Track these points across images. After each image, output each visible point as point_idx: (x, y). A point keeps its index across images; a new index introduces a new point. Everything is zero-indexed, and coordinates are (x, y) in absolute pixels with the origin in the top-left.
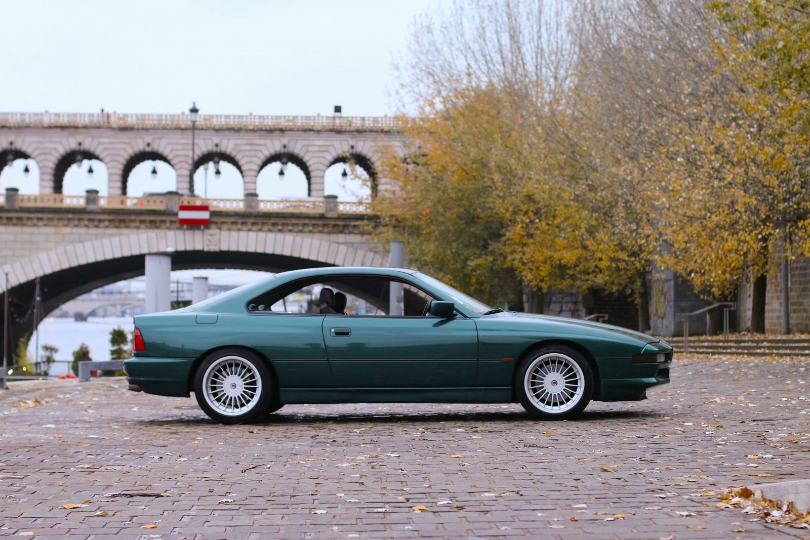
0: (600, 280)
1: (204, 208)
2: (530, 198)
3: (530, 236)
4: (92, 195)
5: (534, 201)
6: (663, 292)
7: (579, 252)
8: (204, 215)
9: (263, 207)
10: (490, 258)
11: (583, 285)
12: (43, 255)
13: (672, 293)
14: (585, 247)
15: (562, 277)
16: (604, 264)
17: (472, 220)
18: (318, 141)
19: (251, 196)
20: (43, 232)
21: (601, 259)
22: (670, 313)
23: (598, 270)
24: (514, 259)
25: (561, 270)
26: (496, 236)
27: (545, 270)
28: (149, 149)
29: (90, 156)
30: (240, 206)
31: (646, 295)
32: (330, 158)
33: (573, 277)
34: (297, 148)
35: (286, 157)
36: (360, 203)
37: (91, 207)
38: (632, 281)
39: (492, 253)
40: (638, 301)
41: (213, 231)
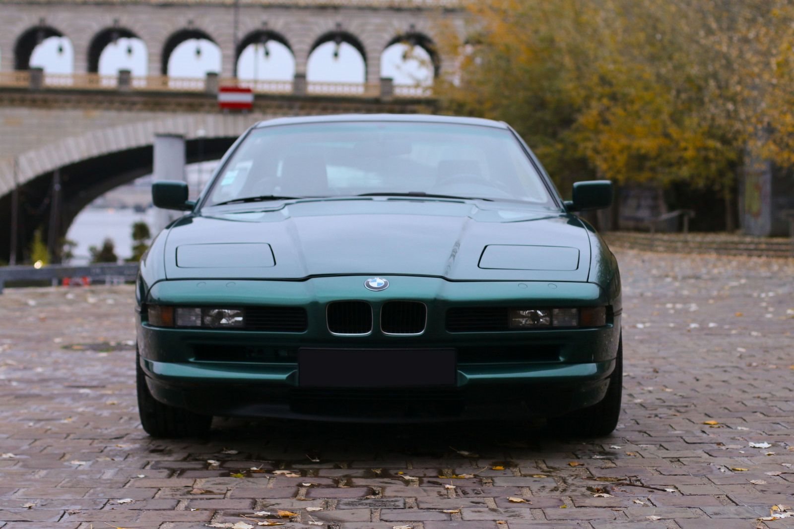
0: (685, 172)
1: (247, 91)
2: (604, 81)
3: (606, 122)
4: (124, 75)
5: (610, 84)
6: (757, 187)
7: (661, 141)
8: (247, 98)
9: (312, 90)
10: (559, 146)
11: (665, 178)
12: (71, 142)
13: (768, 188)
14: (667, 135)
15: (640, 168)
16: (689, 154)
17: (542, 105)
18: (375, 20)
19: (300, 77)
20: (71, 116)
21: (685, 149)
22: (766, 211)
23: (682, 161)
24: (586, 148)
25: (639, 160)
26: (567, 122)
27: (622, 159)
28: (191, 27)
29: (127, 34)
30: (287, 89)
31: (736, 190)
32: (388, 37)
33: (653, 169)
34: (352, 26)
35: (340, 36)
36: (417, 86)
37: (124, 88)
38: (721, 173)
39: (562, 141)
40: (728, 196)
41: (257, 115)
